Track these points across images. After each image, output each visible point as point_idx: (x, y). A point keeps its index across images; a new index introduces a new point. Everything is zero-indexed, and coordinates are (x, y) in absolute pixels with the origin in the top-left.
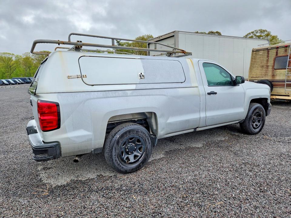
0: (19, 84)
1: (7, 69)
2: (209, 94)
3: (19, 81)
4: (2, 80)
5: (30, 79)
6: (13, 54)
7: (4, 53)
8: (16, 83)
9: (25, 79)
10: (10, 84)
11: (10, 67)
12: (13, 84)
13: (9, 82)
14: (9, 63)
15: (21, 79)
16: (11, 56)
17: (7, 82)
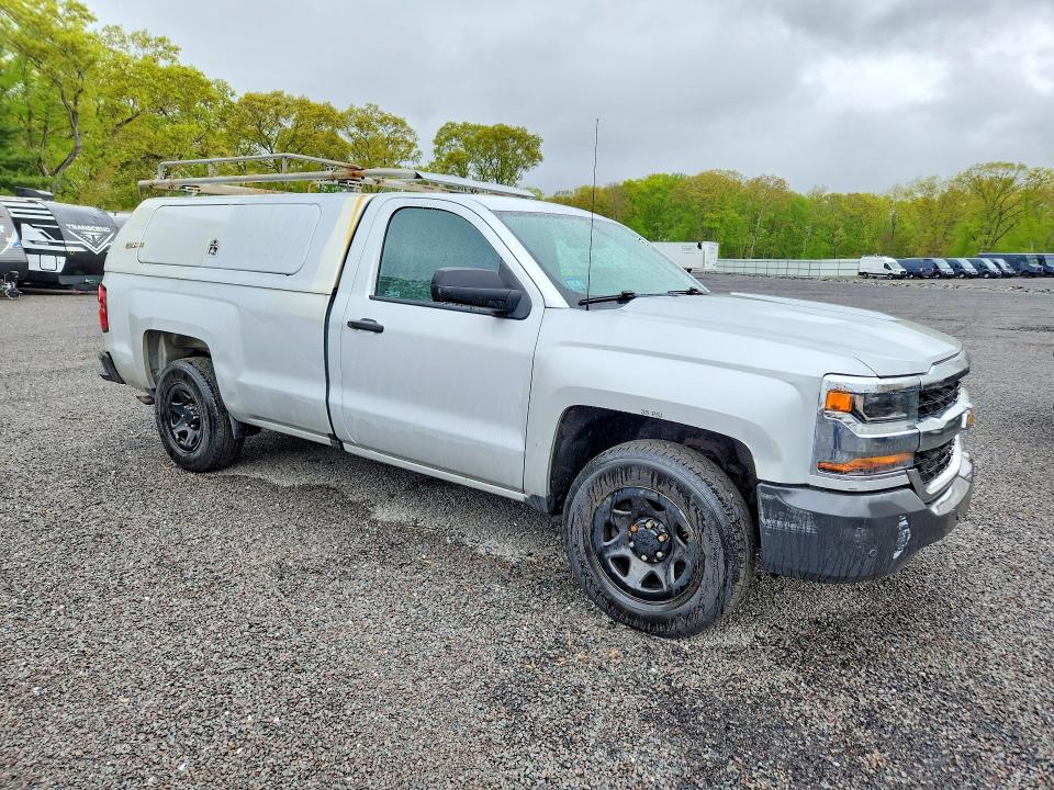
0: (994, 276)
1: (986, 224)
2: (354, 325)
3: (997, 264)
4: (937, 260)
5: (1041, 260)
6: (1022, 167)
7: (991, 166)
8: (983, 272)
9: (1024, 259)
10: (959, 272)
11: (1001, 214)
12: (969, 276)
13: (957, 266)
14: (1001, 199)
15: (1006, 258)
16: (1012, 174)
17: (952, 267)
